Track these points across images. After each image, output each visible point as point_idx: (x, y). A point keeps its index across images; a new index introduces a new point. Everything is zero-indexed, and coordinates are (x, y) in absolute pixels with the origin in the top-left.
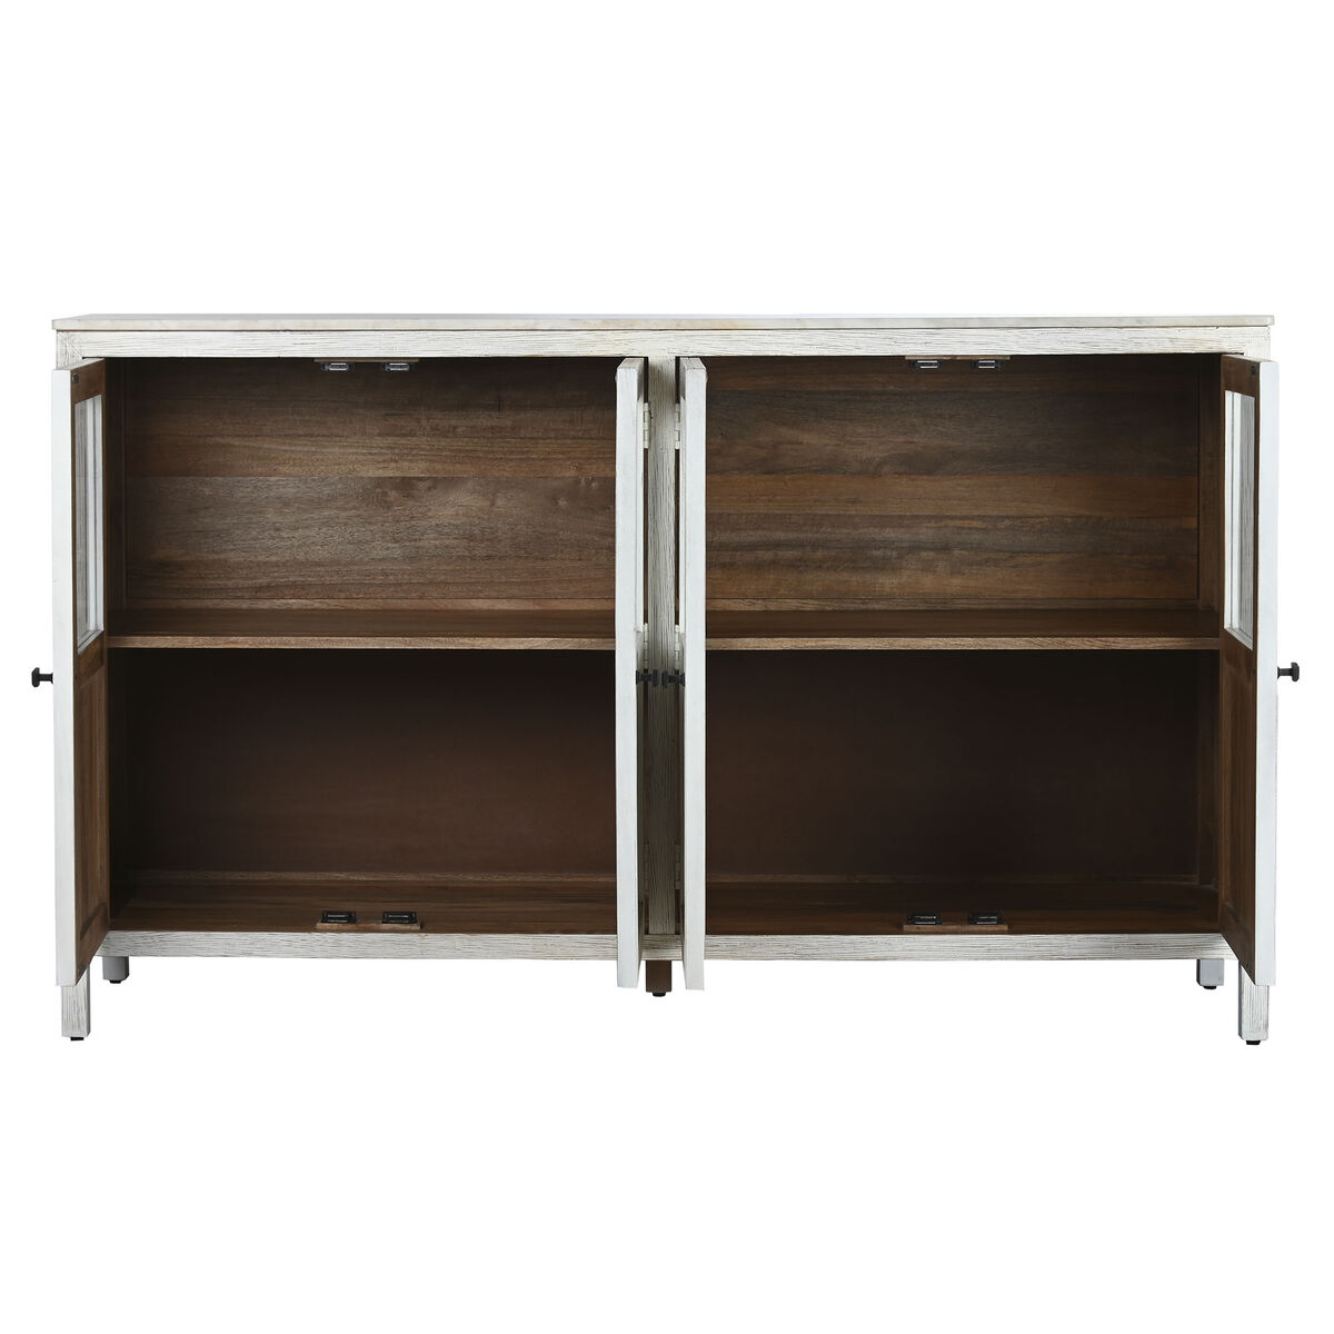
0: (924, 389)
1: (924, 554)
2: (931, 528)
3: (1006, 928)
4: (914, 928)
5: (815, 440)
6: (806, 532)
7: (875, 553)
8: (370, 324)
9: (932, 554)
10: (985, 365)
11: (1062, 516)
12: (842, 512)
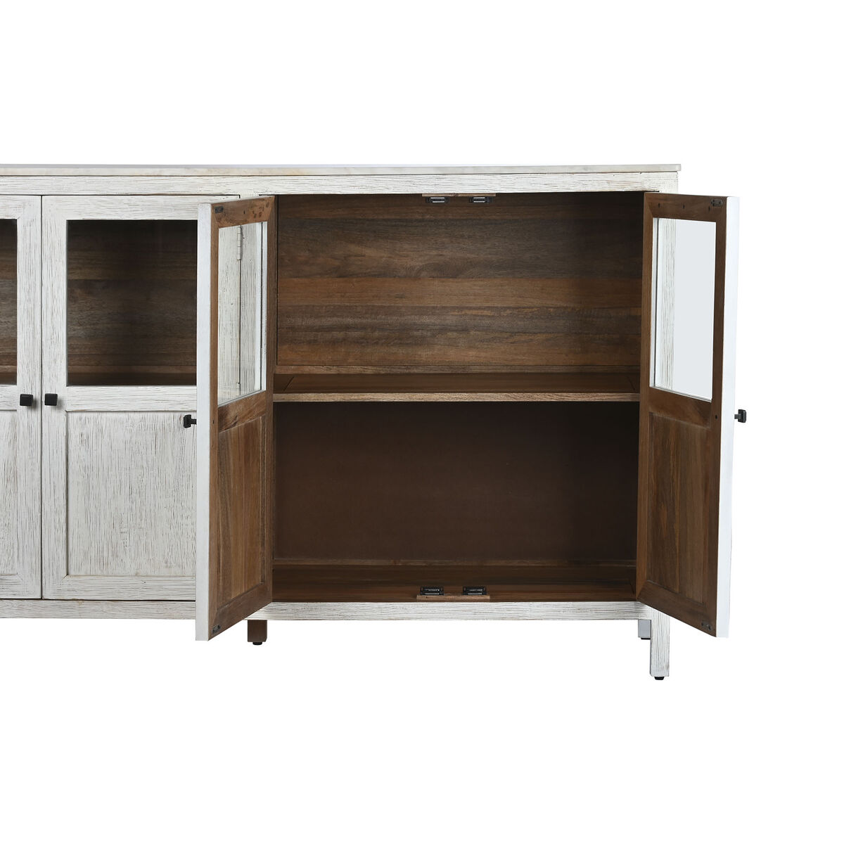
0: (451, 217)
1: (450, 334)
2: (455, 315)
3: (488, 597)
4: (424, 597)
5: (374, 254)
6: (367, 318)
7: (415, 333)
8: (44, 171)
9: (455, 334)
10: (478, 200)
11: (547, 308)
12: (392, 305)
